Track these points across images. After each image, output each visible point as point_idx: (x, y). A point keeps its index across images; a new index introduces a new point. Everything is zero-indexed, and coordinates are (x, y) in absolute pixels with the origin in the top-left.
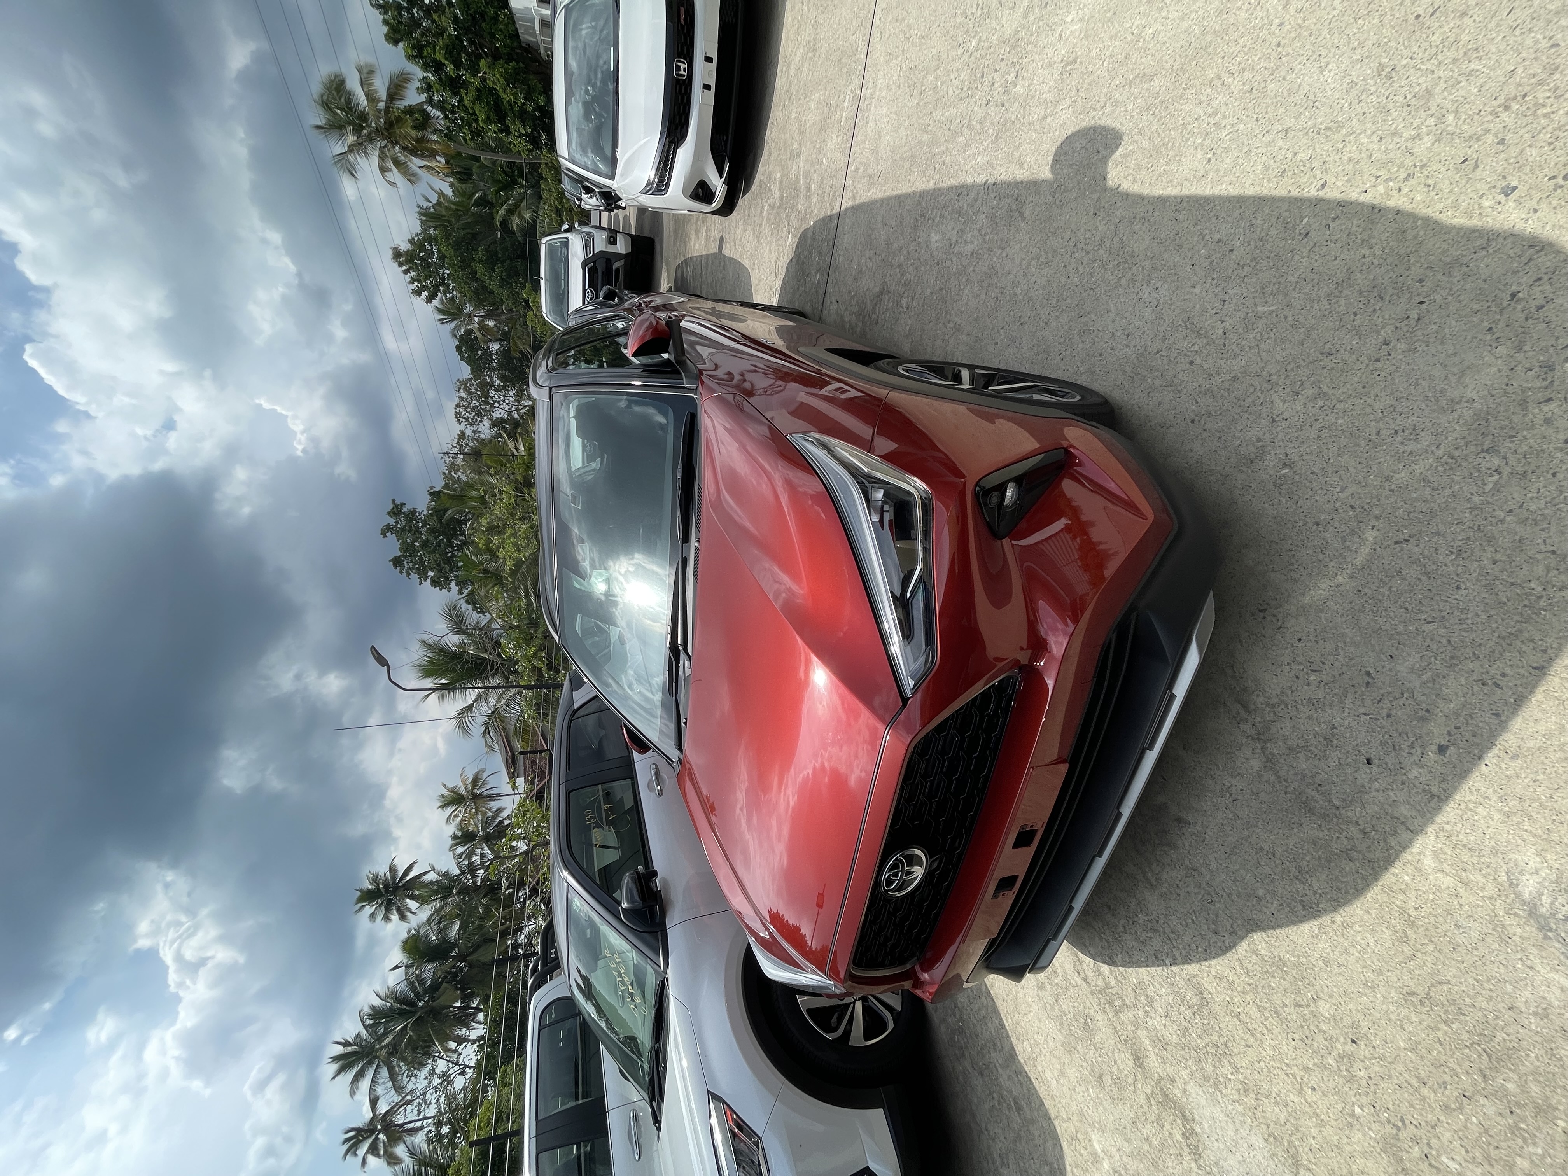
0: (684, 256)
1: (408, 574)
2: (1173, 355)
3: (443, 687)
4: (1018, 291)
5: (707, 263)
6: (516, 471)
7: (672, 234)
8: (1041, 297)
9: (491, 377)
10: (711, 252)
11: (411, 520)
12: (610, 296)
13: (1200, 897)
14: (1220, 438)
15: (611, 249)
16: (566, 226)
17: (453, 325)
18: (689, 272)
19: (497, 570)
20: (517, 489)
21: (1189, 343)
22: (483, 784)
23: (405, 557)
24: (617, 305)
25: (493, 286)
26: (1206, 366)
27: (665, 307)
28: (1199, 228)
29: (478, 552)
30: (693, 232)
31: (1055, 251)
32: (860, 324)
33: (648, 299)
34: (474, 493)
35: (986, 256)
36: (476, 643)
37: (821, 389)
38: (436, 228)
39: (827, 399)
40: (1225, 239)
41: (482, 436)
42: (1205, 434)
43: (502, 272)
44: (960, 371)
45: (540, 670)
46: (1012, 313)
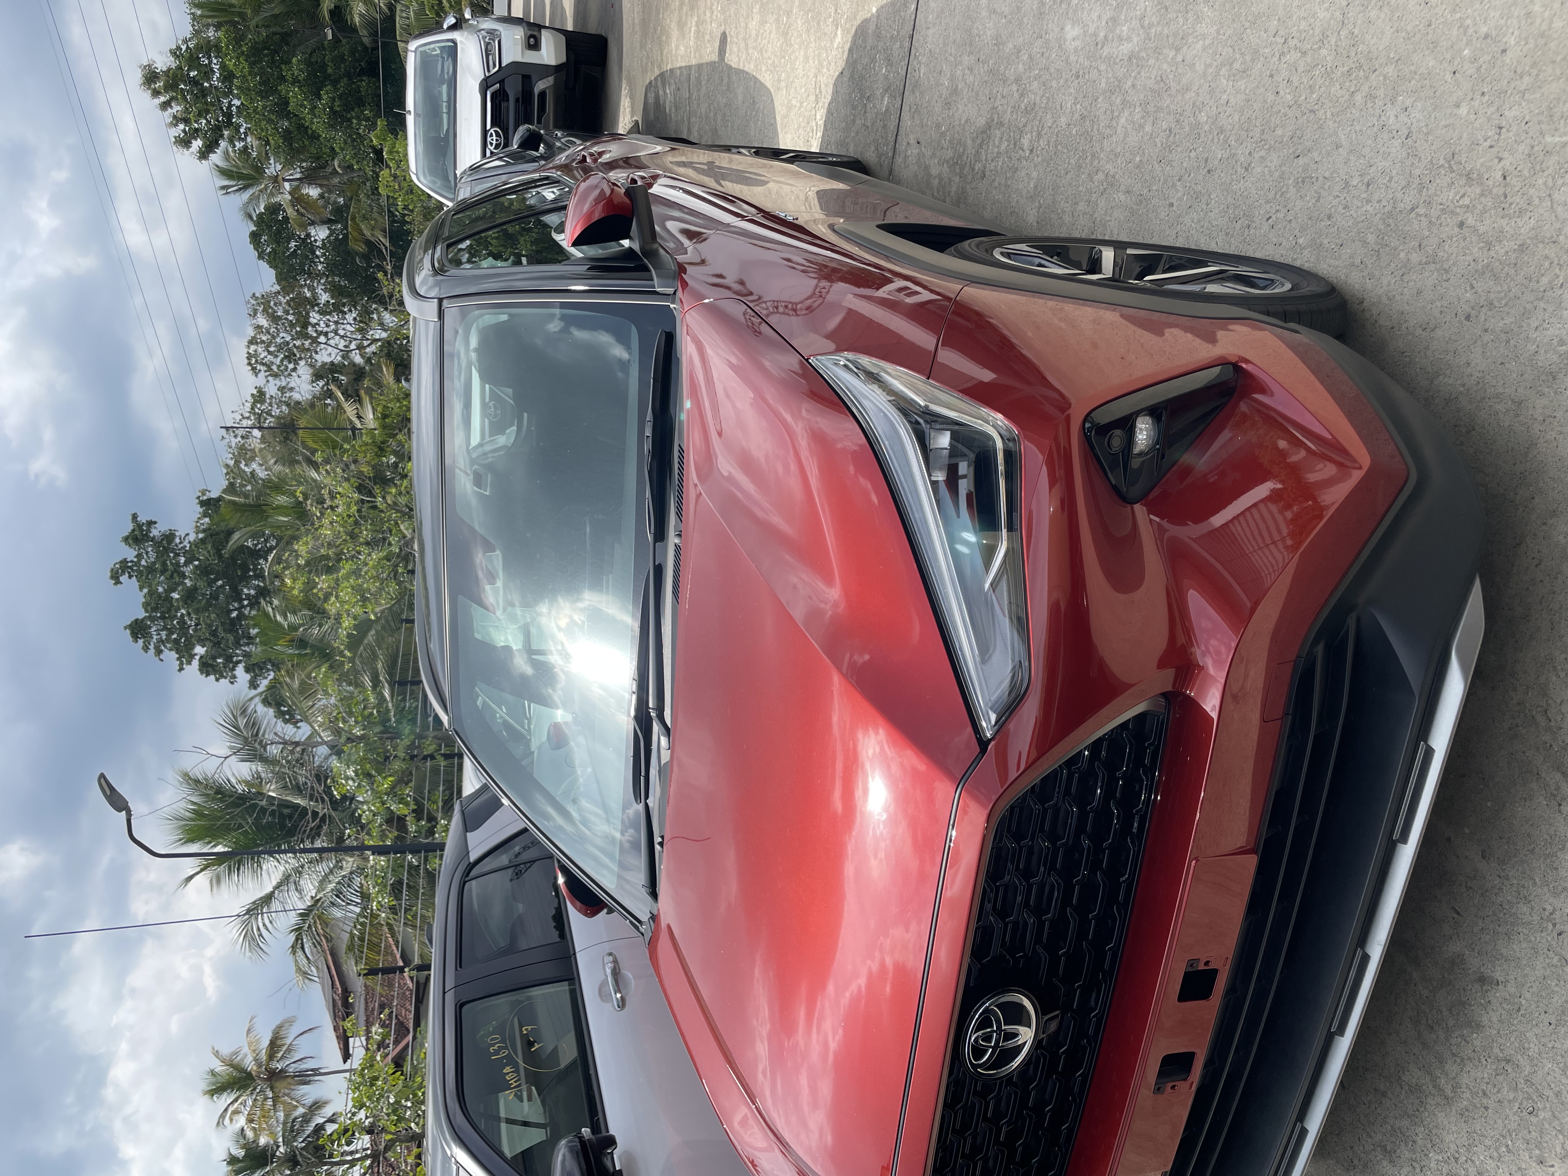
0: (660, 67)
1: (159, 652)
2: (1434, 213)
3: (221, 858)
4: (1203, 117)
5: (698, 79)
6: (360, 457)
7: (637, 28)
8: (1237, 126)
9: (312, 289)
10: (706, 59)
11: (166, 550)
12: (531, 142)
13: (1517, 1105)
14: (1508, 342)
15: (531, 57)
16: (451, 20)
17: (246, 195)
18: (668, 94)
19: (321, 640)
20: (360, 489)
21: (1456, 195)
22: (289, 1050)
23: (152, 619)
24: (542, 157)
25: (318, 124)
26: (1482, 229)
27: (627, 162)
28: (1458, 15)
29: (289, 608)
30: (674, 25)
31: (1256, 51)
32: (957, 179)
33: (596, 149)
34: (282, 500)
35: (1152, 62)
36: (280, 777)
37: (878, 289)
38: (218, 27)
39: (883, 303)
40: (1494, 34)
41: (296, 396)
42: (1487, 337)
43: (333, 99)
44: (1101, 251)
45: (401, 820)
46: (1193, 154)
